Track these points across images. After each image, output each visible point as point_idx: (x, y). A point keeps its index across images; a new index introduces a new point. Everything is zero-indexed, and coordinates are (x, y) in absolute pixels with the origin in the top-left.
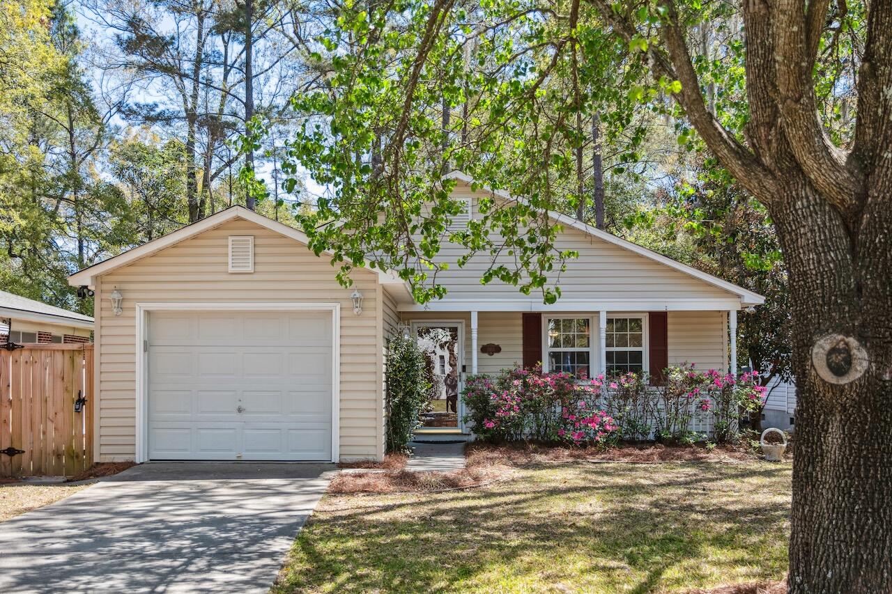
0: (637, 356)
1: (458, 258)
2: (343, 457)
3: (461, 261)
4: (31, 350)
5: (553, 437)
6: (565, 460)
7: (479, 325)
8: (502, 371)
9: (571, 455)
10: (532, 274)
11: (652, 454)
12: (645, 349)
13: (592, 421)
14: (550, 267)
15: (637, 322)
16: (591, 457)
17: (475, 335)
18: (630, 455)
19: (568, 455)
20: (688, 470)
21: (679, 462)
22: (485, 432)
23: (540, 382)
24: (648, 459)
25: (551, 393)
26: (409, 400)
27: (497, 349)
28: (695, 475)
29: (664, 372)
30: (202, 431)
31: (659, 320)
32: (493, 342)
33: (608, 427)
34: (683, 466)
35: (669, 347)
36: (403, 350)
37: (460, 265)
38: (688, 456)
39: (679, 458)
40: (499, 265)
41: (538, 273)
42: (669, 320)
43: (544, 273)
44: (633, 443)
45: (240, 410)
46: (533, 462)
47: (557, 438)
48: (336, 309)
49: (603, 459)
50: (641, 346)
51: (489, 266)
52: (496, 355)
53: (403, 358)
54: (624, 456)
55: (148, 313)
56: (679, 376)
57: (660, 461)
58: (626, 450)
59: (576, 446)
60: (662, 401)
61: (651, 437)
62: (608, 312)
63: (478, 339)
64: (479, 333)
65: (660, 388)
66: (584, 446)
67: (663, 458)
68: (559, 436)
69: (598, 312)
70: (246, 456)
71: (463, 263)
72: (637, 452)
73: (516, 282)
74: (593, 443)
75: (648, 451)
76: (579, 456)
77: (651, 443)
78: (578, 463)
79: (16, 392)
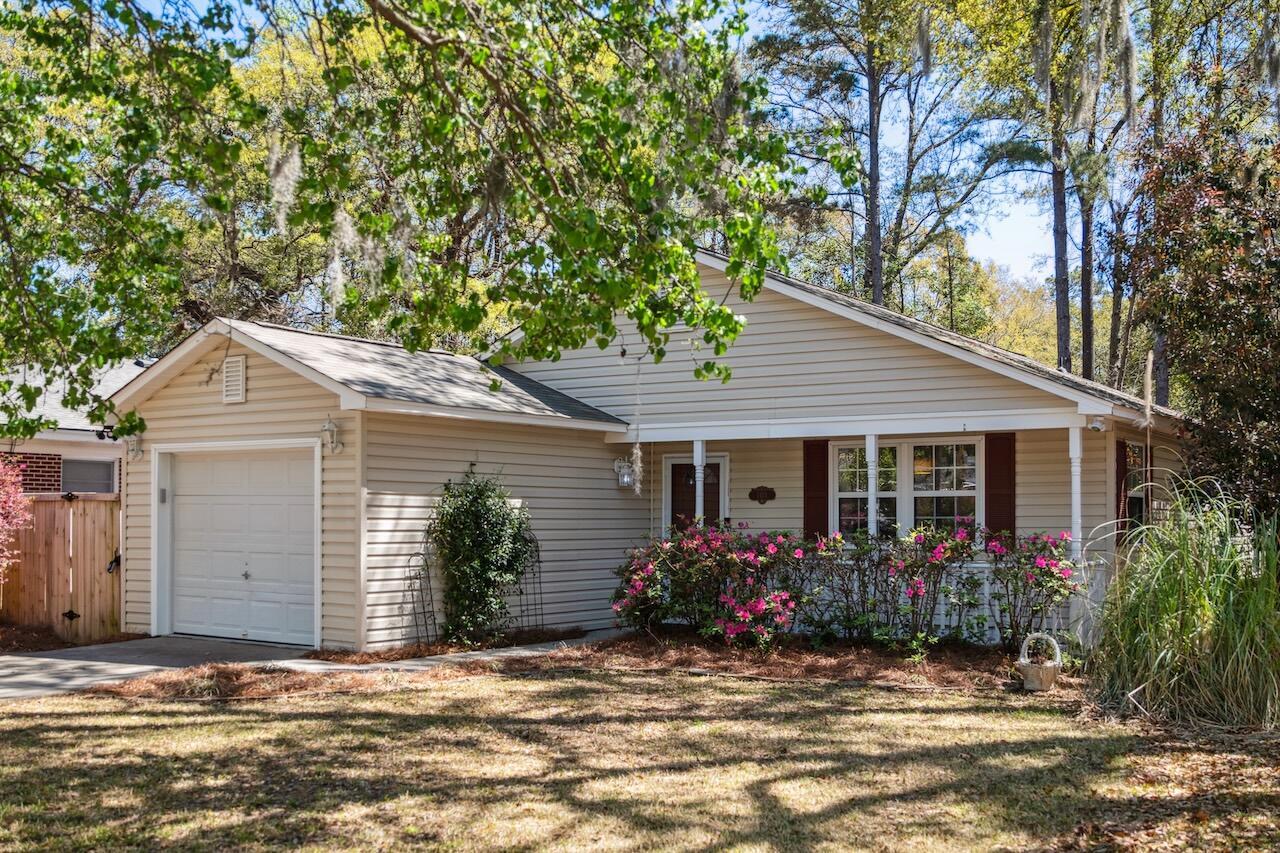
2: (325, 643)
4: (84, 501)
12: (980, 493)
15: (971, 450)
17: (699, 475)
27: (771, 494)
30: (215, 601)
31: (1001, 446)
32: (765, 485)
35: (1019, 490)
42: (1019, 446)
45: (246, 576)
48: (316, 443)
50: (974, 489)
52: (769, 503)
55: (162, 455)
62: (881, 437)
69: (863, 437)
70: (253, 634)
79: (75, 549)
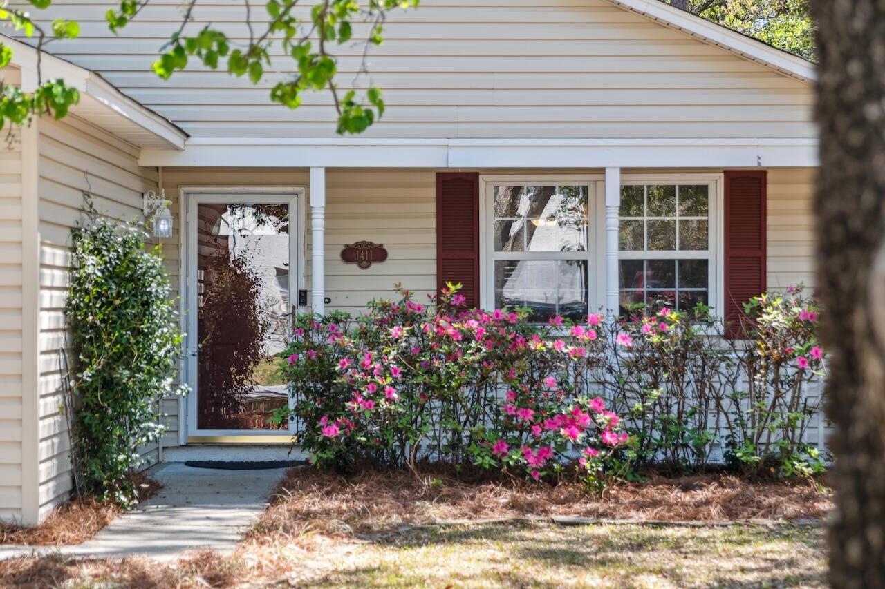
0: (697, 272)
1: (109, 8)
3: (118, 15)
5: (479, 460)
6: (498, 517)
7: (330, 200)
8: (372, 305)
9: (514, 505)
10: (299, 52)
11: (708, 502)
12: (715, 254)
13: (570, 422)
14: (346, 30)
15: (696, 196)
16: (562, 509)
17: (319, 222)
18: (655, 504)
19: (505, 506)
20: (780, 549)
21: (769, 522)
22: (323, 446)
23: (450, 331)
24: (693, 514)
25: (477, 357)
26: (123, 373)
27: (379, 254)
28: (791, 563)
29: (747, 308)
31: (747, 190)
32: (368, 239)
33: (608, 438)
34: (771, 535)
35: (770, 251)
36: (113, 254)
37: (112, 27)
38: (791, 509)
39: (771, 511)
40: (201, 27)
41: (315, 49)
42: (771, 189)
43: (331, 46)
44: (673, 473)
46: (417, 522)
47: (487, 461)
49: (589, 513)
50: (706, 248)
51: (177, 27)
52: (375, 267)
53: (111, 274)
54: (640, 507)
56: (780, 318)
57: (726, 521)
58: (652, 492)
59: (533, 481)
60: (743, 377)
61: (717, 456)
62: (624, 171)
63: (328, 231)
64: (328, 216)
65: (739, 344)
66: (551, 481)
67: (730, 510)
68: (494, 457)
71: (121, 21)
72: (676, 495)
73: (257, 73)
74: (572, 473)
75: (701, 495)
76: (531, 508)
77: (712, 472)
78: (524, 525)
